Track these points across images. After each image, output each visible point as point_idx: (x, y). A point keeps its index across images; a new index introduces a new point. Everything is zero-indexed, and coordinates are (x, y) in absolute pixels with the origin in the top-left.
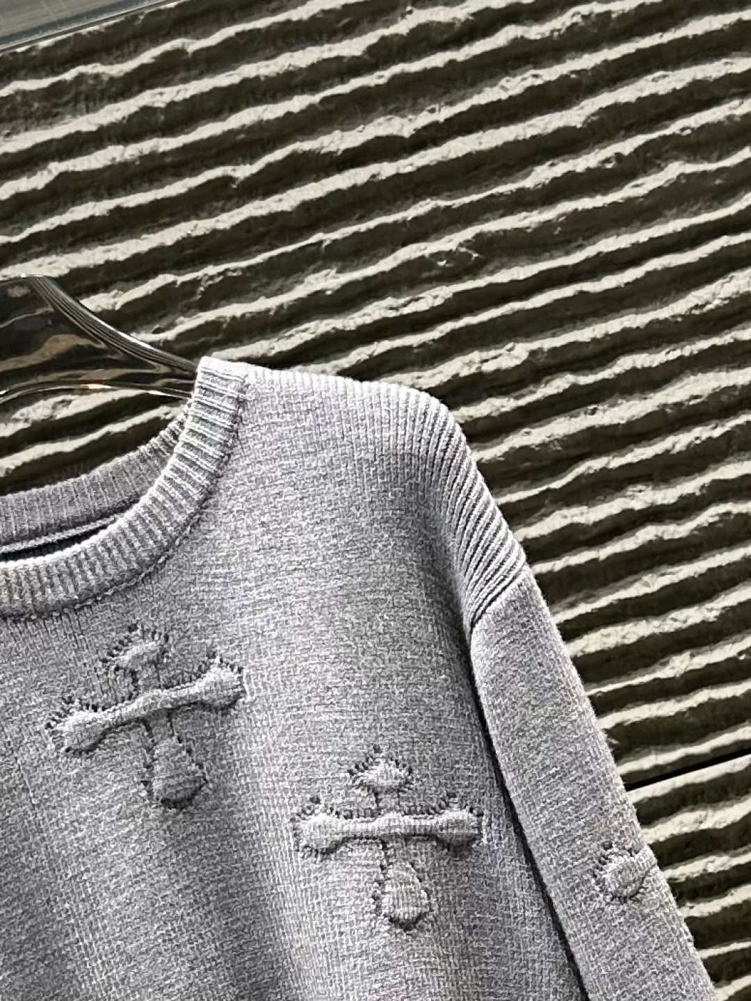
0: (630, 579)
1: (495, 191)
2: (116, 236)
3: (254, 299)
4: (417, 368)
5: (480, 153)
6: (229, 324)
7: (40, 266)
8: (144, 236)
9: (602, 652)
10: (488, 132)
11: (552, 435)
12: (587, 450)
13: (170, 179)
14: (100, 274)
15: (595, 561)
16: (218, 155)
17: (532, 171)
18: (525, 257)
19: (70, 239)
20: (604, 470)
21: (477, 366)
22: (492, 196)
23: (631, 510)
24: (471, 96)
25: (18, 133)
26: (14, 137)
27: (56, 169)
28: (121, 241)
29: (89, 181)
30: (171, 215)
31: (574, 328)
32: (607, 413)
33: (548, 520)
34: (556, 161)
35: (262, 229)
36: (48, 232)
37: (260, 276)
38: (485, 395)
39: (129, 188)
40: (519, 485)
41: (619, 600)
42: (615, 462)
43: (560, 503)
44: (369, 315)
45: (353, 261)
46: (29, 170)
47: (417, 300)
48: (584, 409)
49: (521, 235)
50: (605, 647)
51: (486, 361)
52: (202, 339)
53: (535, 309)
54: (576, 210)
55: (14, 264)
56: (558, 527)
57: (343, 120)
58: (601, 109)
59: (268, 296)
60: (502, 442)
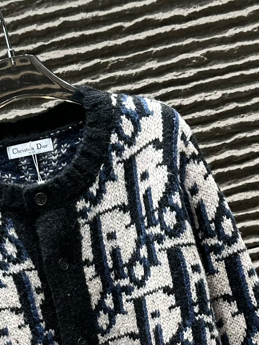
0: (251, 176)
1: (215, 37)
2: (81, 45)
3: (127, 70)
4: (182, 97)
5: (211, 23)
6: (118, 78)
7: (54, 53)
8: (91, 45)
9: (239, 201)
10: (213, 16)
11: (228, 124)
12: (239, 130)
13: (102, 26)
14: (75, 58)
15: (239, 169)
16: (119, 18)
17: (228, 31)
18: (223, 61)
19: (65, 45)
20: (245, 137)
21: (203, 98)
22: (213, 38)
23: (253, 152)
24: (209, 3)
25: (50, 6)
26: (48, 8)
27: (62, 20)
28: (83, 47)
29: (73, 25)
30: (101, 39)
31: (238, 87)
32: (248, 117)
33: (223, 154)
34: (237, 28)
35: (132, 45)
36: (58, 42)
37: (130, 62)
38: (205, 108)
39: (87, 28)
40: (215, 141)
41: (247, 183)
42: (249, 135)
43: (228, 148)
44: (167, 78)
45: (162, 59)
46: (53, 20)
47: (184, 73)
48: (239, 115)
49: (222, 53)
50: (240, 199)
51: (207, 96)
52: (109, 83)
53: (225, 79)
54: (243, 45)
55: (45, 52)
56: (227, 156)
57: (163, 9)
58: (254, 10)
59: (132, 69)
60: (210, 125)
